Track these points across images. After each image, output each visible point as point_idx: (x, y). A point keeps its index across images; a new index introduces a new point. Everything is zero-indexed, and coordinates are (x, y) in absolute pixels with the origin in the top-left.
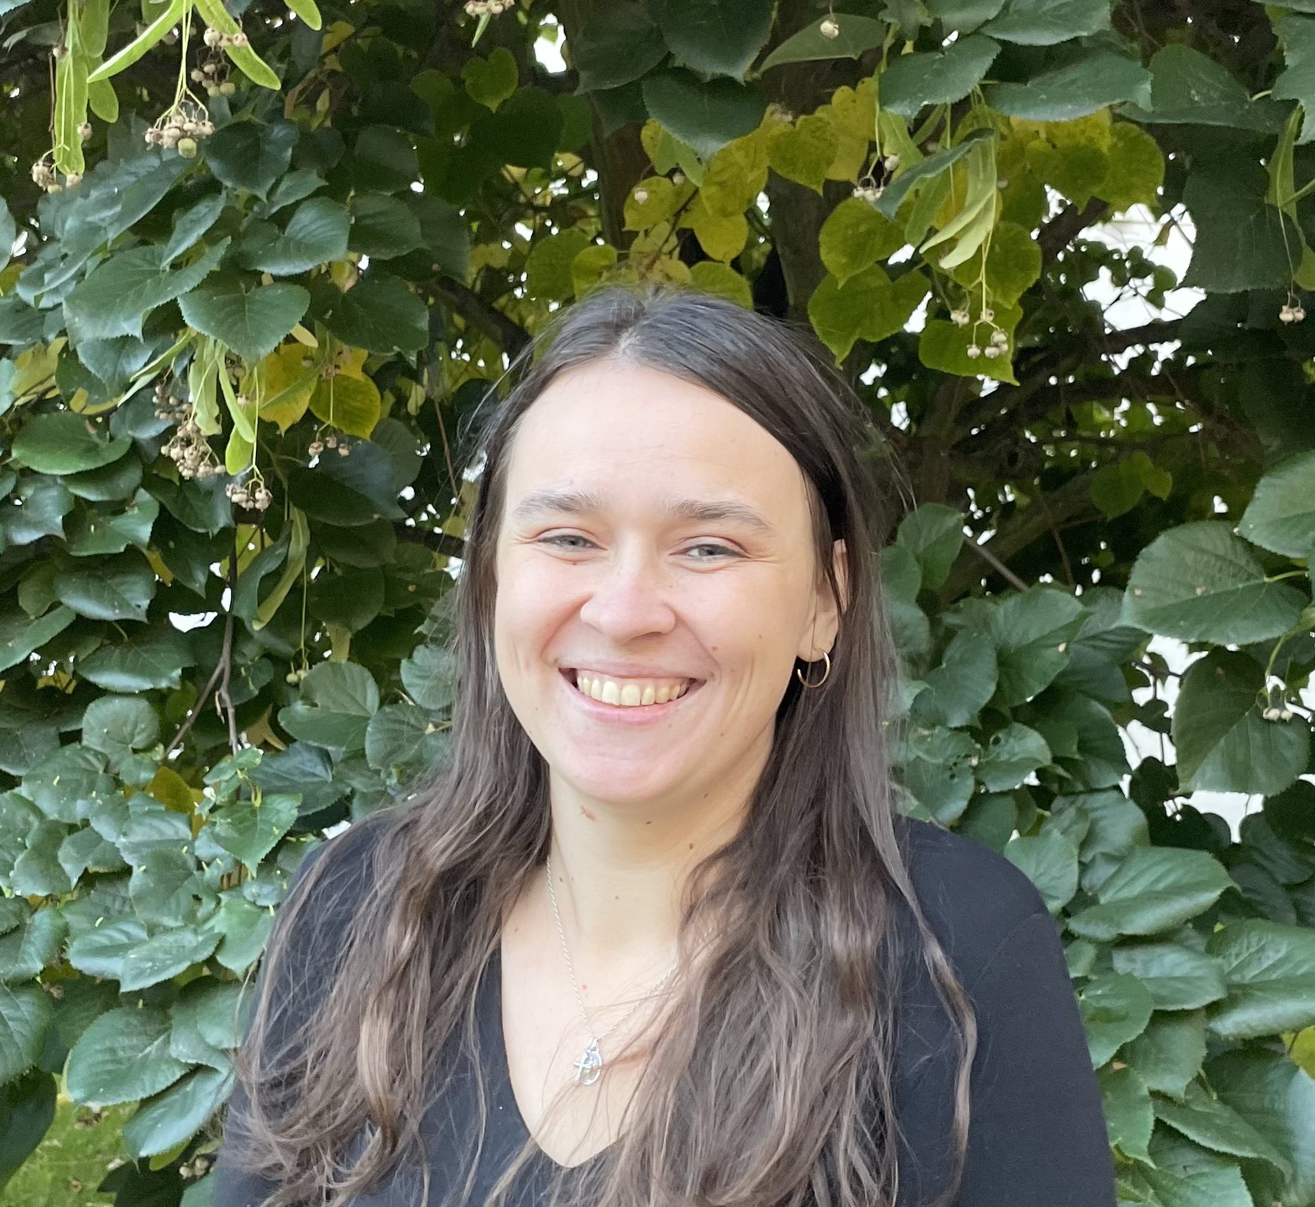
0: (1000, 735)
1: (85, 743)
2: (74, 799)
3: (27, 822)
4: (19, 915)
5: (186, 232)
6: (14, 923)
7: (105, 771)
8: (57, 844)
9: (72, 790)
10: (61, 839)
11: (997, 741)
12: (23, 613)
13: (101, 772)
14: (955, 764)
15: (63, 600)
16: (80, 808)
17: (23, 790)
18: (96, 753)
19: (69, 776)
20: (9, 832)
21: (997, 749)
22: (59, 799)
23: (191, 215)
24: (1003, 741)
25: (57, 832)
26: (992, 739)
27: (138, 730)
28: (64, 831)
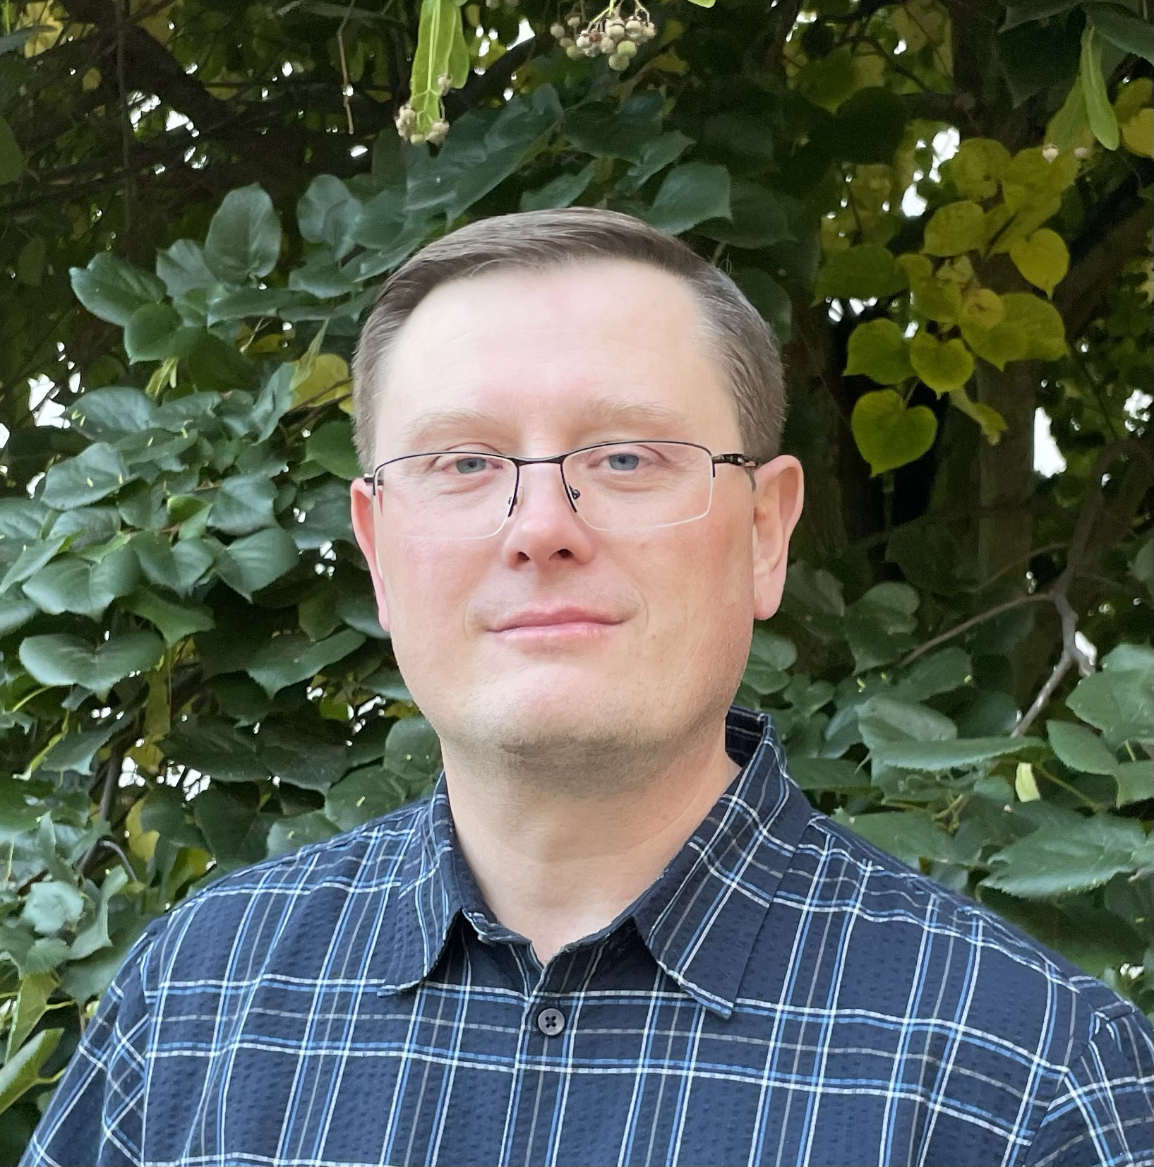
1: (386, 768)
7: (408, 796)
12: (303, 634)
13: (403, 798)
15: (349, 621)
17: (327, 811)
18: (398, 780)
19: (375, 800)
23: (547, 191)
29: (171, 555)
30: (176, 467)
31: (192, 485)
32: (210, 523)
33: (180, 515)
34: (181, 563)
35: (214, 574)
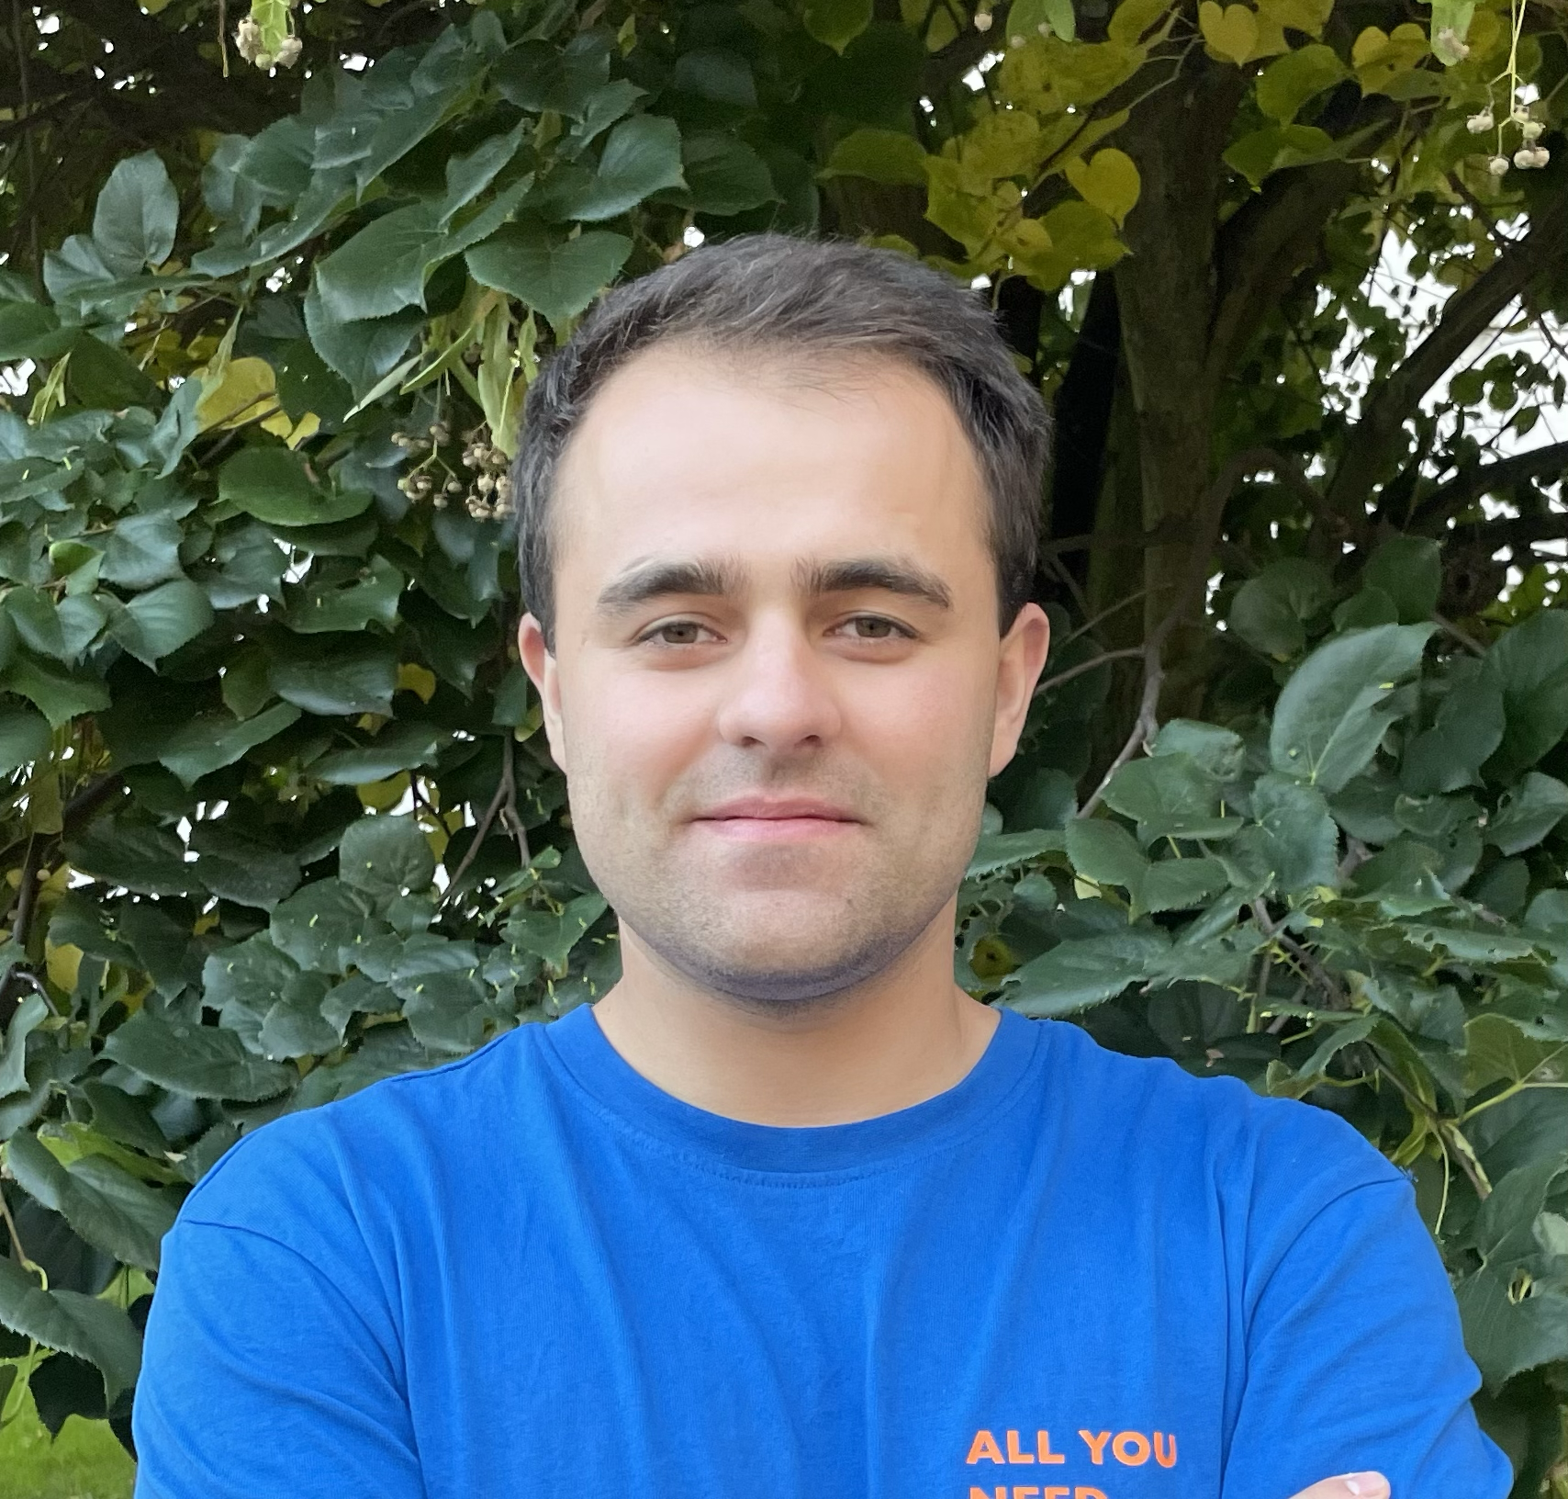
0: (1510, 794)
1: (343, 879)
2: (335, 947)
3: (279, 975)
4: (287, 1079)
5: (469, 180)
6: (281, 1087)
7: (372, 913)
8: (320, 998)
9: (334, 933)
10: (325, 992)
11: (1507, 801)
12: (230, 713)
13: (366, 916)
14: (1456, 831)
16: (343, 956)
17: (273, 932)
18: (360, 893)
19: (330, 917)
20: (258, 986)
21: (1509, 810)
22: (318, 944)
23: (476, 157)
24: (1514, 800)
25: (316, 987)
26: (1500, 802)
27: (410, 866)
28: (327, 985)
29: (56, 614)
30: (60, 505)
31: (80, 529)
32: (102, 575)
33: (65, 565)
34: (66, 626)
35: (110, 637)
